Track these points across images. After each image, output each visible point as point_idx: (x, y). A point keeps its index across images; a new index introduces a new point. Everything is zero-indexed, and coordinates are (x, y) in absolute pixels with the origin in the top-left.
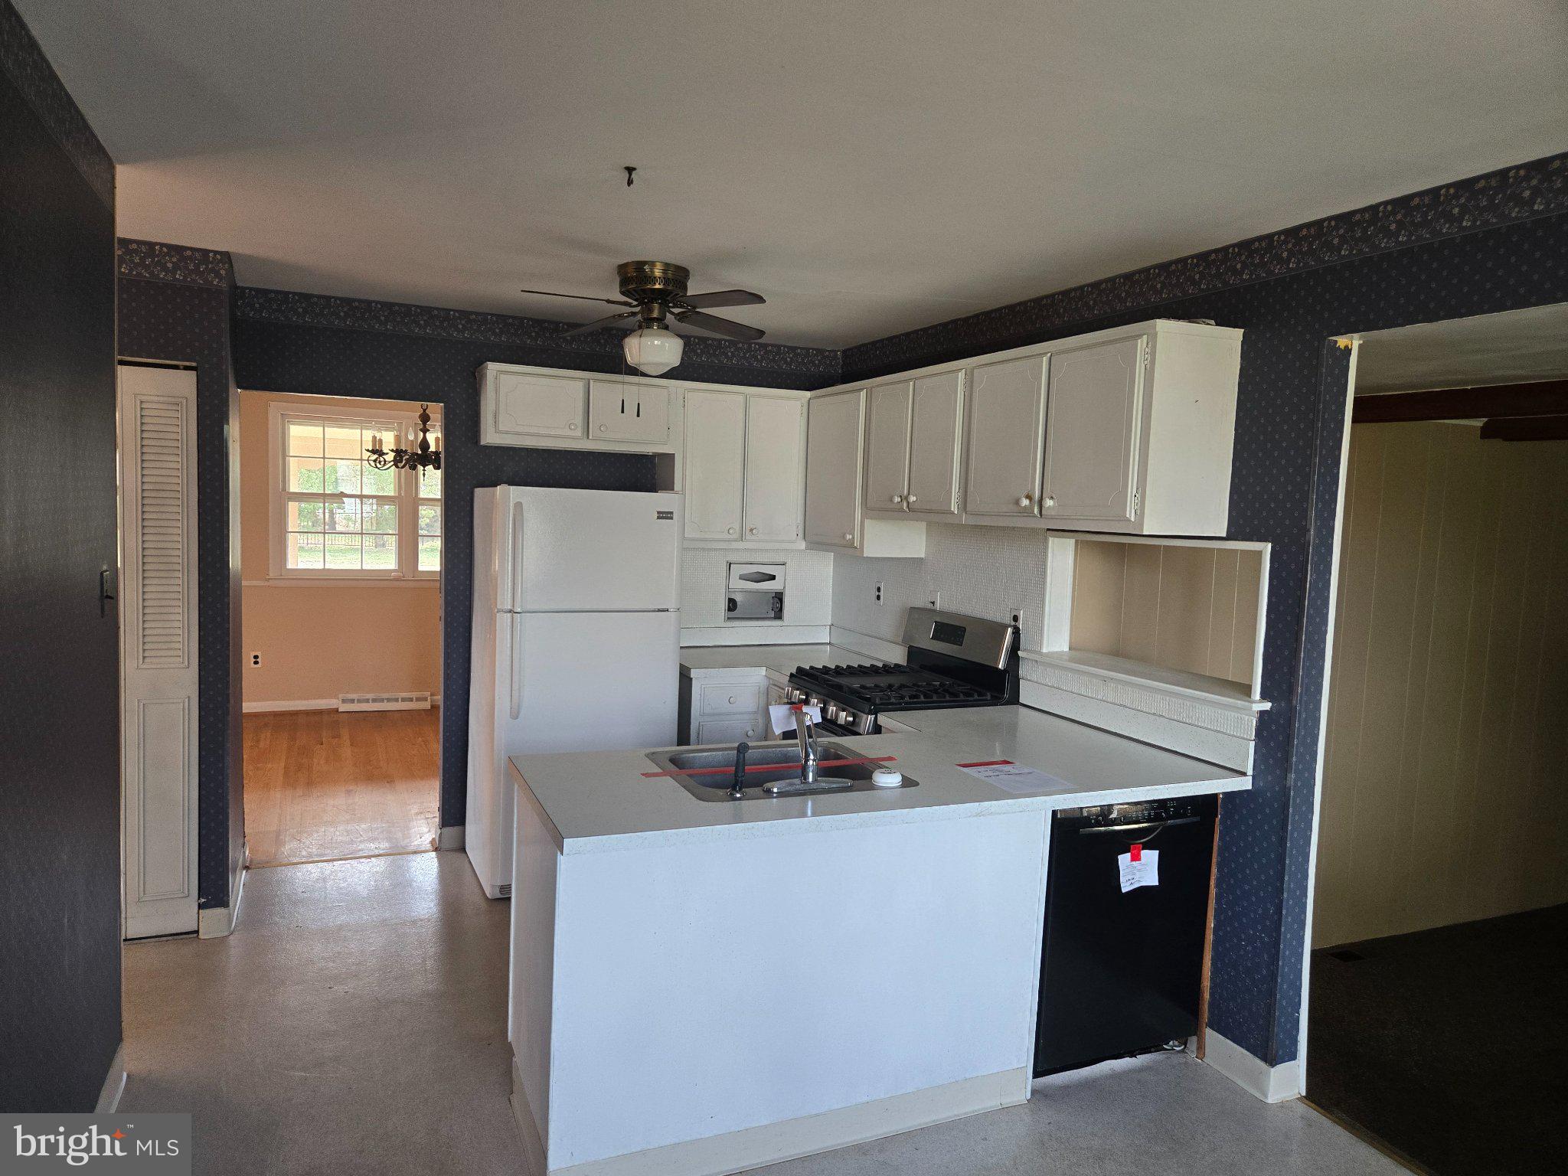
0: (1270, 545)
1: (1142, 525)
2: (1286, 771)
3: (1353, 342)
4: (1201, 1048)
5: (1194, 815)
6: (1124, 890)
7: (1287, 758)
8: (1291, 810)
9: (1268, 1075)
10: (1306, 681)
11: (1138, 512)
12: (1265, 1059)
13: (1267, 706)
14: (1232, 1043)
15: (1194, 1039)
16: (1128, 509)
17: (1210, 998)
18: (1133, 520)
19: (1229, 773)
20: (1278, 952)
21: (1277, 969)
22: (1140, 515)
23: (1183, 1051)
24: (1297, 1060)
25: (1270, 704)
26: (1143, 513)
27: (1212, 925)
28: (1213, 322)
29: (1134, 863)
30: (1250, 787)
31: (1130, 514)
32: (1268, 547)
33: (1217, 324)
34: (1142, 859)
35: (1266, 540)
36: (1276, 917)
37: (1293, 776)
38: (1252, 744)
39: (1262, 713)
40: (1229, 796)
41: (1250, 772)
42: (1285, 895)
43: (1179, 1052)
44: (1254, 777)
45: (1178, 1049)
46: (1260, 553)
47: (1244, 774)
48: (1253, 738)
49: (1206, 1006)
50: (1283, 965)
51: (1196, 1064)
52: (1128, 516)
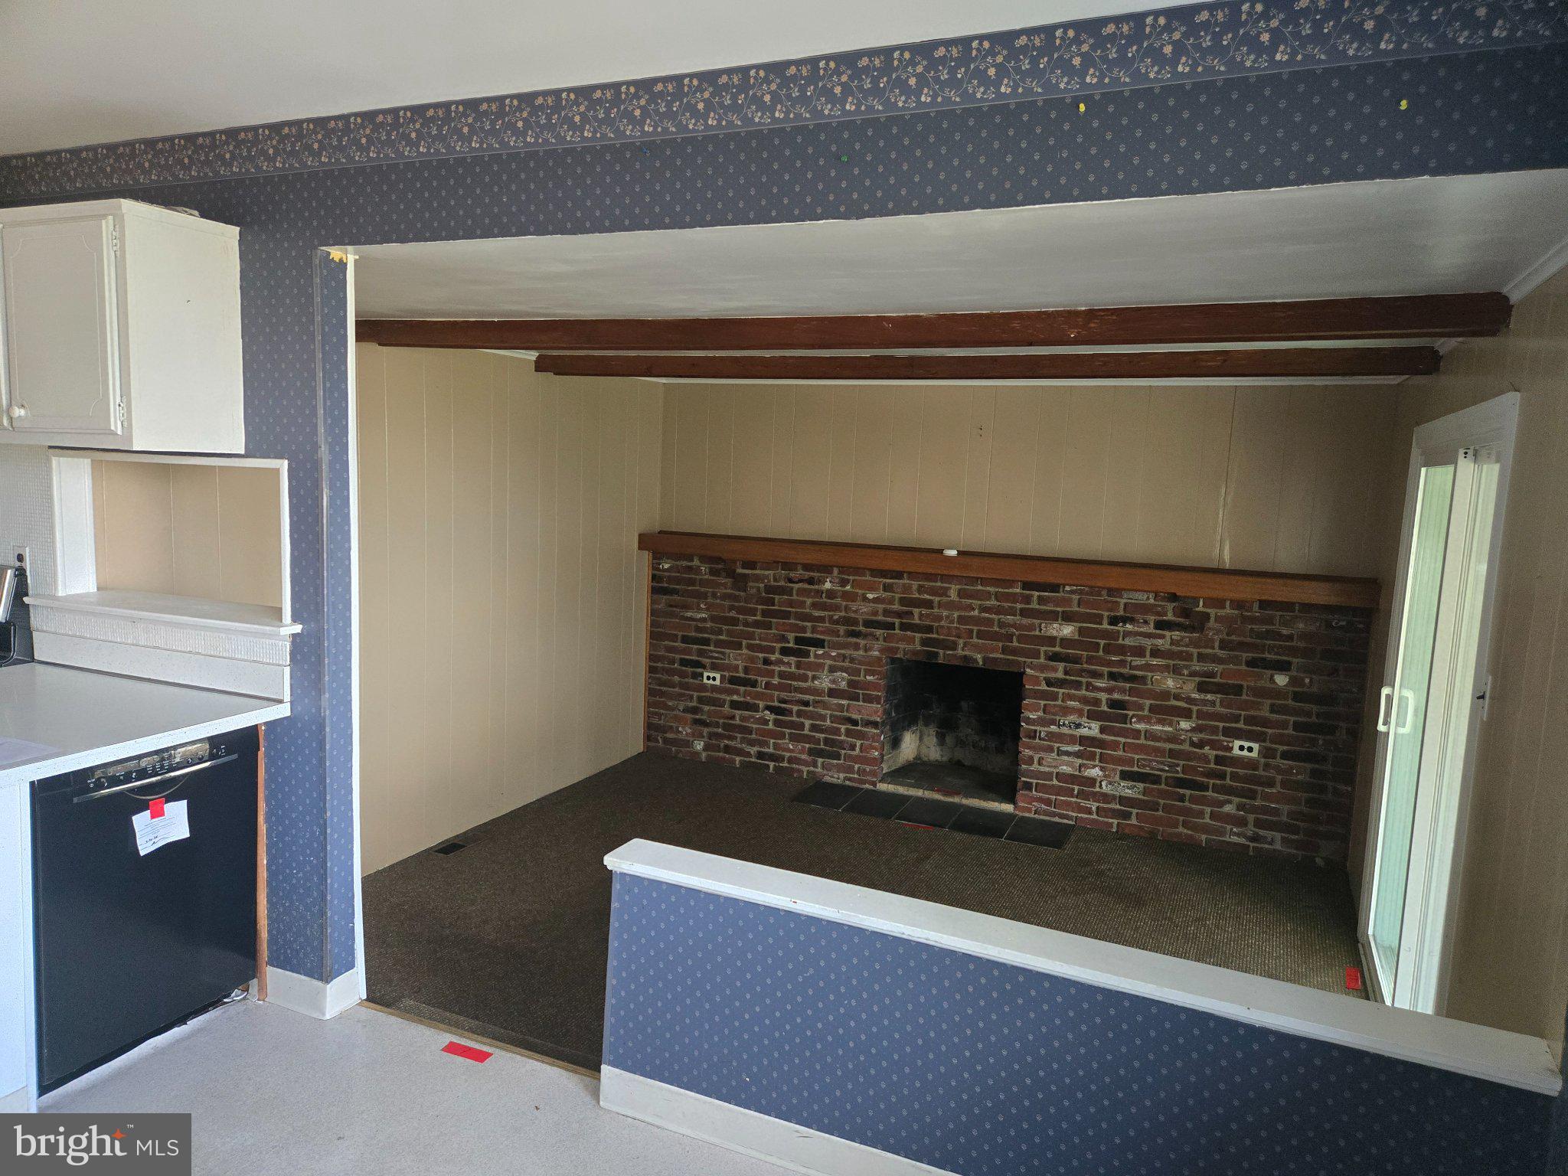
0: (286, 462)
1: (130, 439)
2: (320, 692)
3: (348, 256)
4: (262, 989)
5: (228, 753)
6: (142, 853)
7: (319, 678)
8: (328, 729)
9: (325, 990)
10: (332, 599)
11: (125, 424)
12: (320, 979)
13: (298, 628)
14: (290, 973)
15: (255, 981)
16: (112, 419)
17: (268, 935)
18: (119, 432)
19: (265, 703)
20: (326, 870)
21: (326, 888)
22: (128, 426)
23: (244, 999)
24: (355, 968)
25: (301, 626)
26: (130, 425)
27: (265, 862)
28: (196, 213)
29: (154, 820)
30: (288, 714)
31: (116, 427)
32: (284, 465)
33: (202, 216)
34: (166, 813)
35: (282, 457)
36: (322, 838)
37: (327, 695)
38: (287, 670)
39: (294, 636)
40: (271, 725)
41: (287, 698)
42: (328, 814)
43: (241, 1000)
44: (292, 702)
45: (238, 998)
46: (276, 472)
47: (281, 702)
48: (288, 663)
49: (265, 946)
50: (331, 882)
51: (258, 1007)
52: (113, 428)
